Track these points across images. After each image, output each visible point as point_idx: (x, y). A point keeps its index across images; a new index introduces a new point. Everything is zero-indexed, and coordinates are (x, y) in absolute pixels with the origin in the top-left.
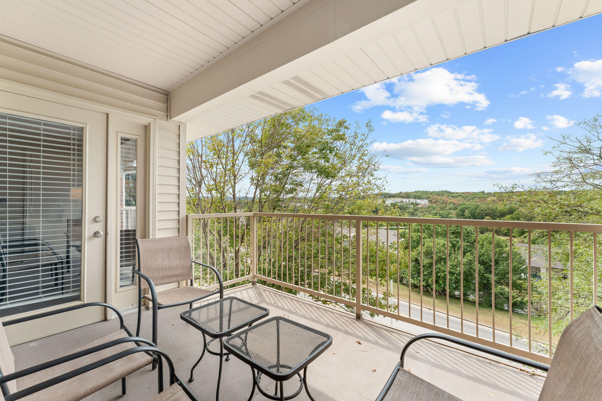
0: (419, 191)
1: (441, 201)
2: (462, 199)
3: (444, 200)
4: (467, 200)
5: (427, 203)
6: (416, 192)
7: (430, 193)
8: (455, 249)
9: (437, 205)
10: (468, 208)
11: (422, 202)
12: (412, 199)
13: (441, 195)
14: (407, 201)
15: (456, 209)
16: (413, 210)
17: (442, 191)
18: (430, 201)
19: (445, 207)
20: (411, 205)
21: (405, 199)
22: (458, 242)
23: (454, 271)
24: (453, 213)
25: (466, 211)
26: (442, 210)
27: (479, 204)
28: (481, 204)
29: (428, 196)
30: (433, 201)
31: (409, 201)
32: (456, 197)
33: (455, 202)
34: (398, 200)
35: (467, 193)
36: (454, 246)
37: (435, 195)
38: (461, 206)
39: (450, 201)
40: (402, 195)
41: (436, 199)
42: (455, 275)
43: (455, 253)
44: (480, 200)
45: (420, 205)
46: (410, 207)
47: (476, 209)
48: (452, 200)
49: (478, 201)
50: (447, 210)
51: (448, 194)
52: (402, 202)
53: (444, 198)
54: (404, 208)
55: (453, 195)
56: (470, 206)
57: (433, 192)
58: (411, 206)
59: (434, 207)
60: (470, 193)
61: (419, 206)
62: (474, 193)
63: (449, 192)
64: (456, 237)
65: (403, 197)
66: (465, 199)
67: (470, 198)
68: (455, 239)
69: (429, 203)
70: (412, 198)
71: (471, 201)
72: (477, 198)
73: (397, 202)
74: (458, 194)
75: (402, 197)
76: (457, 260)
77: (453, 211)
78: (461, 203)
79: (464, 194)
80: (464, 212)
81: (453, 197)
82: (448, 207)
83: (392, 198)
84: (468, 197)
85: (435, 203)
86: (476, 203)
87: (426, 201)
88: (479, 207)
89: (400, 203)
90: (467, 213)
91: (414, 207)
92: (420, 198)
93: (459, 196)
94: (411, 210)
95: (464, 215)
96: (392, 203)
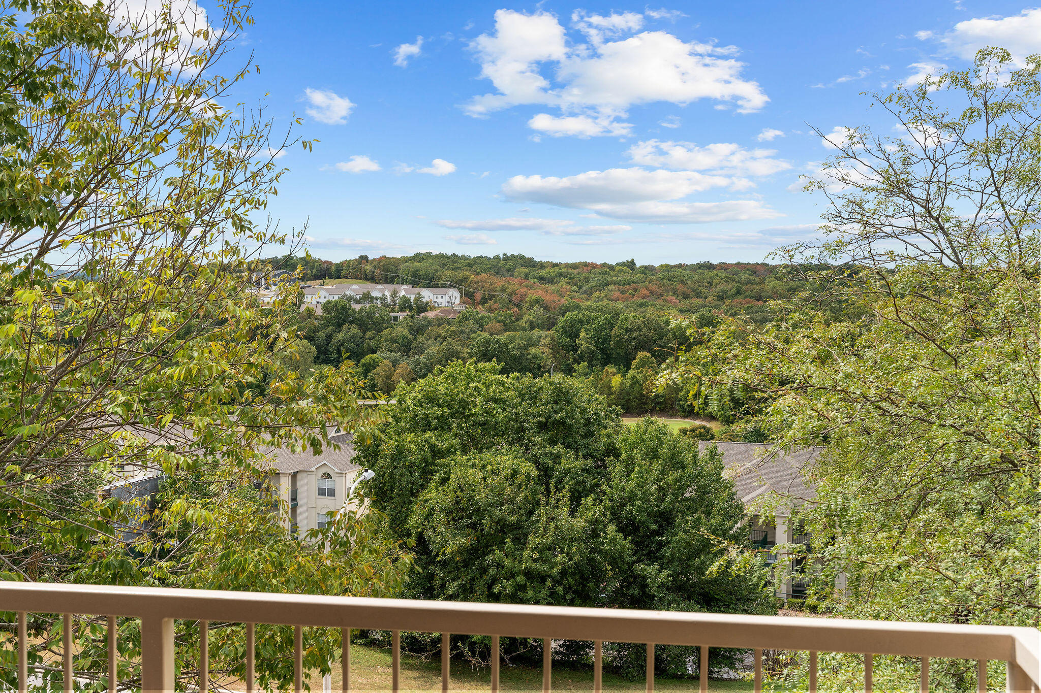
0: (428, 255)
1: (504, 296)
2: (569, 286)
3: (513, 293)
4: (585, 292)
5: (458, 301)
6: (417, 258)
7: (470, 265)
8: (547, 484)
9: (491, 310)
10: (588, 321)
11: (439, 300)
12: (405, 286)
13: (505, 273)
14: (388, 294)
15: (550, 324)
16: (406, 332)
17: (506, 258)
18: (468, 297)
19: (517, 320)
20: (402, 309)
21: (380, 287)
22: (557, 458)
23: (546, 567)
24: (542, 341)
25: (582, 334)
26: (506, 330)
27: (620, 305)
28: (626, 307)
29: (460, 274)
30: (478, 296)
31: (394, 294)
32: (551, 281)
33: (548, 298)
34: (354, 289)
35: (586, 265)
36: (545, 472)
37: (485, 271)
38: (568, 314)
39: (532, 295)
40: (368, 267)
41: (487, 285)
42: (549, 583)
43: (547, 503)
44: (623, 292)
45: (432, 309)
46: (395, 318)
47: (612, 327)
48: (538, 292)
49: (617, 294)
50: (524, 329)
51: (527, 270)
52: (367, 297)
53: (513, 284)
54: (374, 323)
55: (543, 273)
56: (593, 315)
57: (479, 260)
58: (401, 315)
59: (482, 318)
60: (594, 266)
61: (431, 315)
62: (604, 265)
63: (531, 260)
64: (553, 443)
65: (371, 278)
66: (580, 287)
67: (593, 283)
68: (549, 449)
69: (463, 302)
70: (404, 282)
71: (597, 294)
72: (615, 284)
73: (350, 299)
74: (557, 269)
75: (366, 278)
76: (556, 527)
77: (544, 333)
78: (565, 301)
79: (575, 271)
80: (577, 336)
81: (541, 279)
82: (526, 317)
83: (327, 280)
84: (587, 280)
85: (484, 301)
86: (611, 304)
87: (454, 296)
88: (621, 316)
89: (358, 302)
90: (584, 340)
91: (412, 317)
92: (431, 282)
93: (561, 275)
94: (402, 331)
95: (575, 348)
96: (329, 302)
